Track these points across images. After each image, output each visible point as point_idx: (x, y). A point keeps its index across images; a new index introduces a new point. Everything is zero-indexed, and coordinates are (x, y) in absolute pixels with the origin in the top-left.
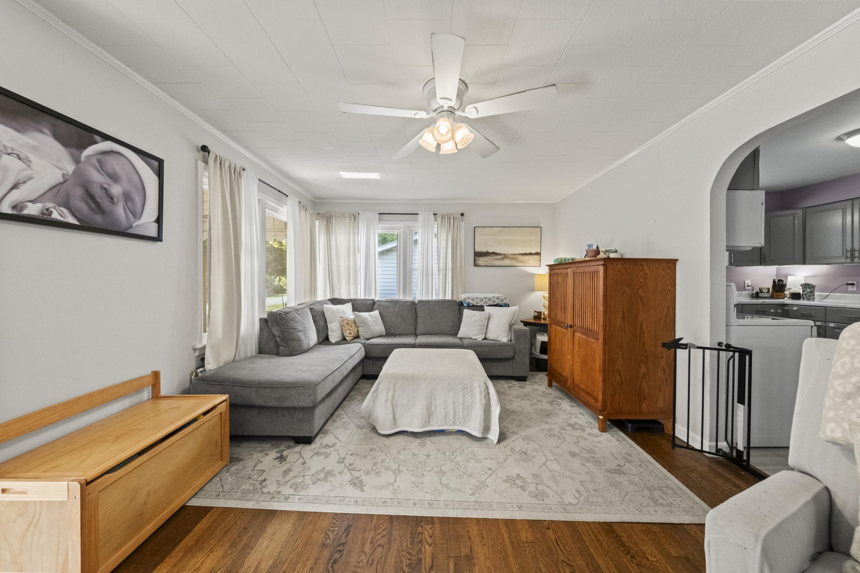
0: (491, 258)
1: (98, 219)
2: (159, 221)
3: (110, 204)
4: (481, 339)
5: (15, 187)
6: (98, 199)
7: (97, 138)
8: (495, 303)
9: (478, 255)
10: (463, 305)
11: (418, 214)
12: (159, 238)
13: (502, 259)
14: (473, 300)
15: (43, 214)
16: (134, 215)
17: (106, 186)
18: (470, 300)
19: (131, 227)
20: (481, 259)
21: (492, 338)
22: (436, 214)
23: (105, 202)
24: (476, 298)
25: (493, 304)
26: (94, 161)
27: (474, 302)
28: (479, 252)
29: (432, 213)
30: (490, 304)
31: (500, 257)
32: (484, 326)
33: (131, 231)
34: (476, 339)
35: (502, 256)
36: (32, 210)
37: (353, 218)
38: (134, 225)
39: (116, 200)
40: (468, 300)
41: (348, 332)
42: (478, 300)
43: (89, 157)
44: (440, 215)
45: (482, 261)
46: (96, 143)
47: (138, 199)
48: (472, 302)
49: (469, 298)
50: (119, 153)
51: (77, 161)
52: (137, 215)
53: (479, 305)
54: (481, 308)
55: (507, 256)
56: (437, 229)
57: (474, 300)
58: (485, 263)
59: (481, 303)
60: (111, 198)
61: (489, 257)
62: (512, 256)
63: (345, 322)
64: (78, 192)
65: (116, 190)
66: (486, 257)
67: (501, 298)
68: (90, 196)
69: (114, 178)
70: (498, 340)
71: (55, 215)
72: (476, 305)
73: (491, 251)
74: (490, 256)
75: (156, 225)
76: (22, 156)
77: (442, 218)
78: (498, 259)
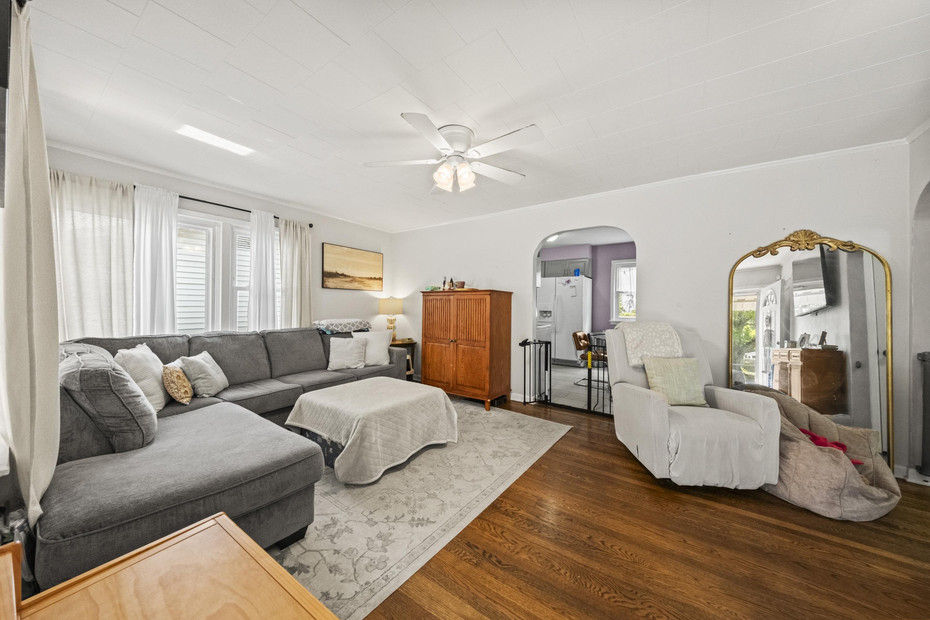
0: (340, 279)
4: (363, 367)
8: (359, 329)
9: (326, 275)
10: (326, 334)
11: (250, 212)
13: (351, 282)
14: (336, 326)
18: (333, 327)
20: (331, 280)
21: (372, 364)
22: (278, 218)
24: (339, 324)
25: (357, 329)
27: (339, 329)
28: (328, 272)
29: (273, 215)
30: (355, 330)
31: (348, 279)
32: (362, 353)
34: (356, 368)
35: (351, 279)
37: (120, 191)
40: (331, 327)
41: (183, 391)
42: (342, 326)
44: (282, 220)
45: (330, 282)
48: (337, 329)
49: (332, 325)
53: (344, 331)
54: (348, 335)
55: (355, 279)
56: (279, 238)
57: (339, 327)
58: (334, 285)
59: (345, 329)
61: (338, 279)
62: (360, 280)
63: (175, 375)
66: (336, 279)
67: (363, 323)
70: (380, 364)
72: (341, 331)
73: (340, 272)
74: (339, 277)
77: (286, 225)
78: (347, 282)
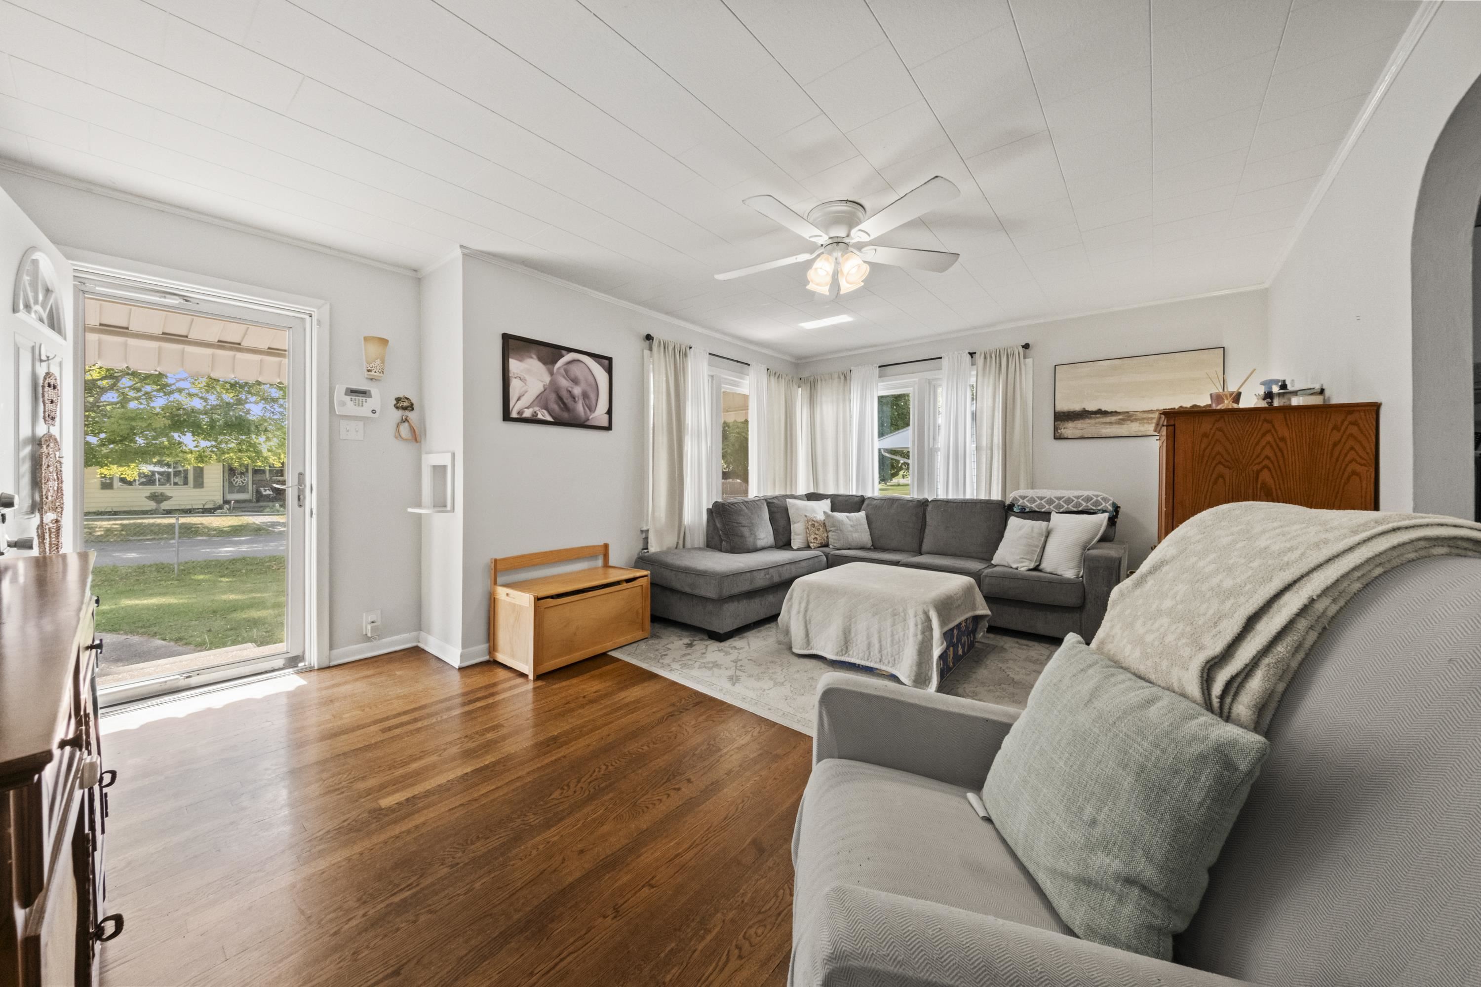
0: (1093, 421)
1: (565, 415)
2: (609, 412)
3: (573, 403)
4: (1025, 568)
5: (519, 399)
6: (565, 400)
7: (564, 352)
8: (1080, 509)
9: (1061, 417)
10: (1012, 510)
11: (941, 358)
12: (609, 428)
13: (1120, 422)
14: (1033, 500)
15: (533, 416)
16: (590, 410)
17: (570, 389)
18: (1025, 501)
19: (588, 420)
20: (1070, 425)
21: (1048, 570)
22: (975, 353)
23: (568, 401)
24: (1038, 497)
25: (1075, 510)
26: (562, 371)
27: (1033, 506)
28: (1064, 413)
29: (967, 351)
30: (1067, 510)
31: (1113, 419)
32: (1037, 546)
33: (588, 423)
34: (1017, 569)
35: (1120, 417)
36: (527, 414)
37: (842, 377)
38: (590, 418)
39: (577, 399)
40: (1021, 501)
41: (813, 537)
42: (1042, 502)
43: (559, 368)
44: (980, 354)
45: (1070, 428)
46: (562, 356)
47: (592, 396)
48: (1029, 505)
49: (1024, 498)
50: (579, 361)
51: (551, 373)
52: (592, 409)
53: (1043, 510)
54: (1045, 516)
55: (1131, 416)
56: (975, 379)
57: (1035, 501)
58: (1078, 433)
59: (1047, 507)
60: (573, 398)
61: (1088, 421)
62: (1145, 415)
63: (810, 523)
64: (553, 396)
65: (577, 391)
66: (1082, 421)
67: (1095, 498)
68: (560, 398)
69: (575, 381)
70: (1059, 573)
71: (540, 416)
72: (1037, 509)
73: (1091, 407)
74: (1091, 418)
75: (607, 416)
76: (522, 377)
77: (985, 358)
78: (1111, 423)
